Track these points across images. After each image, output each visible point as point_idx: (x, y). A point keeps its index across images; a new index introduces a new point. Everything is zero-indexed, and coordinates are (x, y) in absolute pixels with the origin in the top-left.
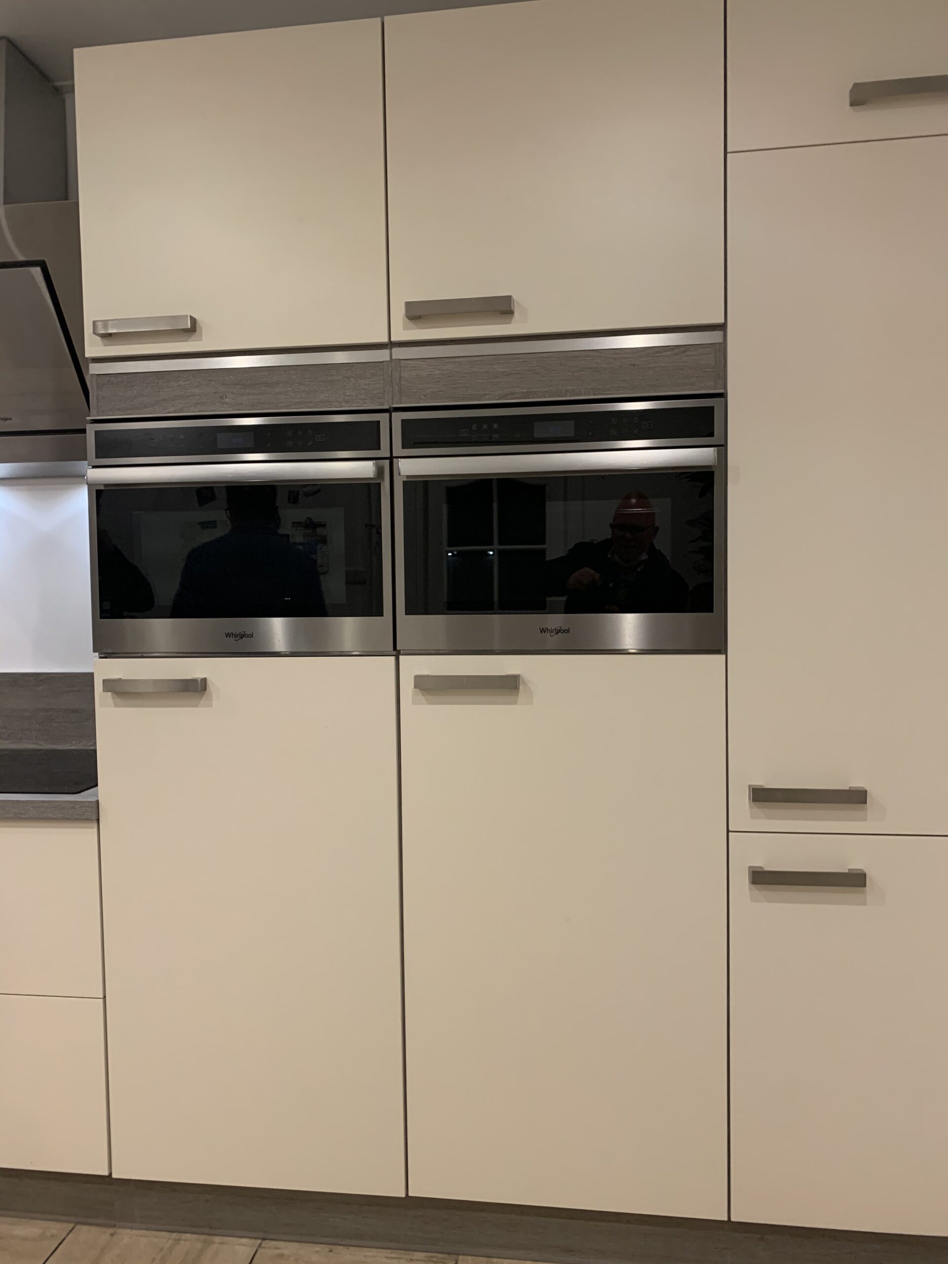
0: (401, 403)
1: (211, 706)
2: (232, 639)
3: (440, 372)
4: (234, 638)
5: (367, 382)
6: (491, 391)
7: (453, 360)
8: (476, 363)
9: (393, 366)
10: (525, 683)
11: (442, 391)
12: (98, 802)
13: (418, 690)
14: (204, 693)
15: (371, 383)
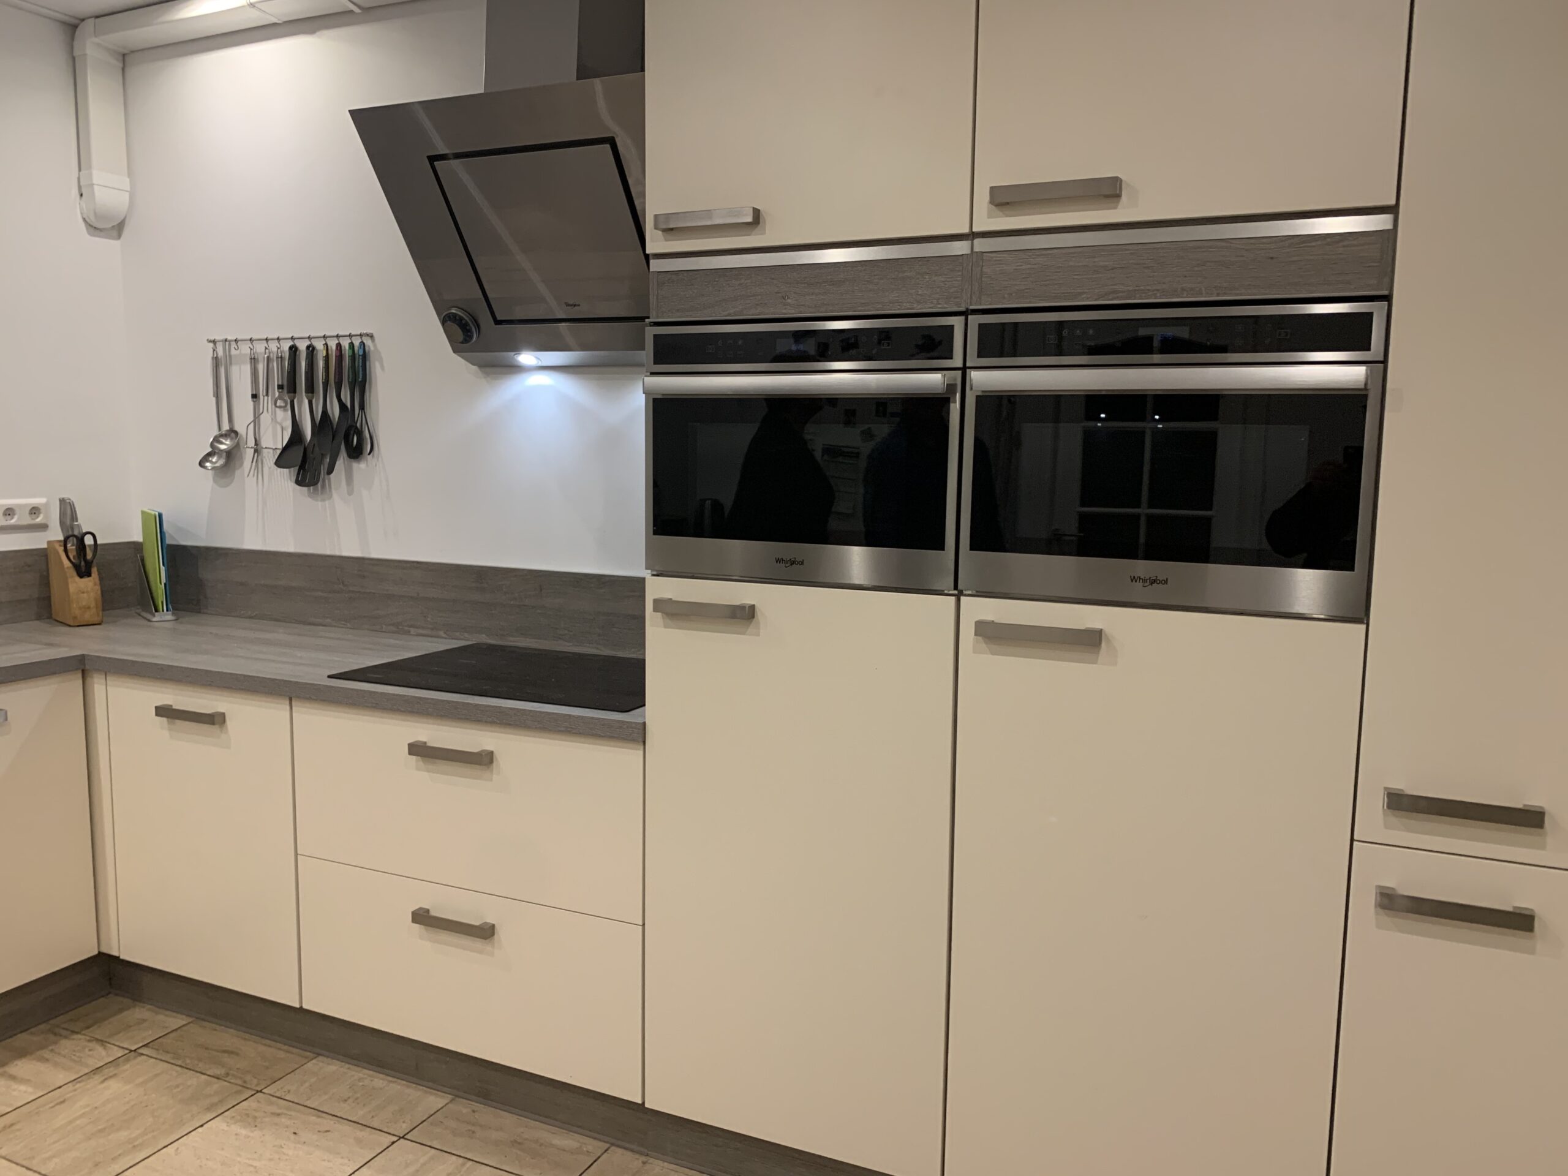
0: (981, 305)
1: (758, 635)
2: (783, 565)
3: (1029, 266)
4: (784, 565)
5: (943, 279)
6: (1090, 289)
7: (1044, 252)
8: (1073, 255)
9: (974, 260)
10: (1108, 641)
11: (1029, 289)
12: (644, 724)
13: (980, 638)
14: (752, 621)
15: (948, 279)
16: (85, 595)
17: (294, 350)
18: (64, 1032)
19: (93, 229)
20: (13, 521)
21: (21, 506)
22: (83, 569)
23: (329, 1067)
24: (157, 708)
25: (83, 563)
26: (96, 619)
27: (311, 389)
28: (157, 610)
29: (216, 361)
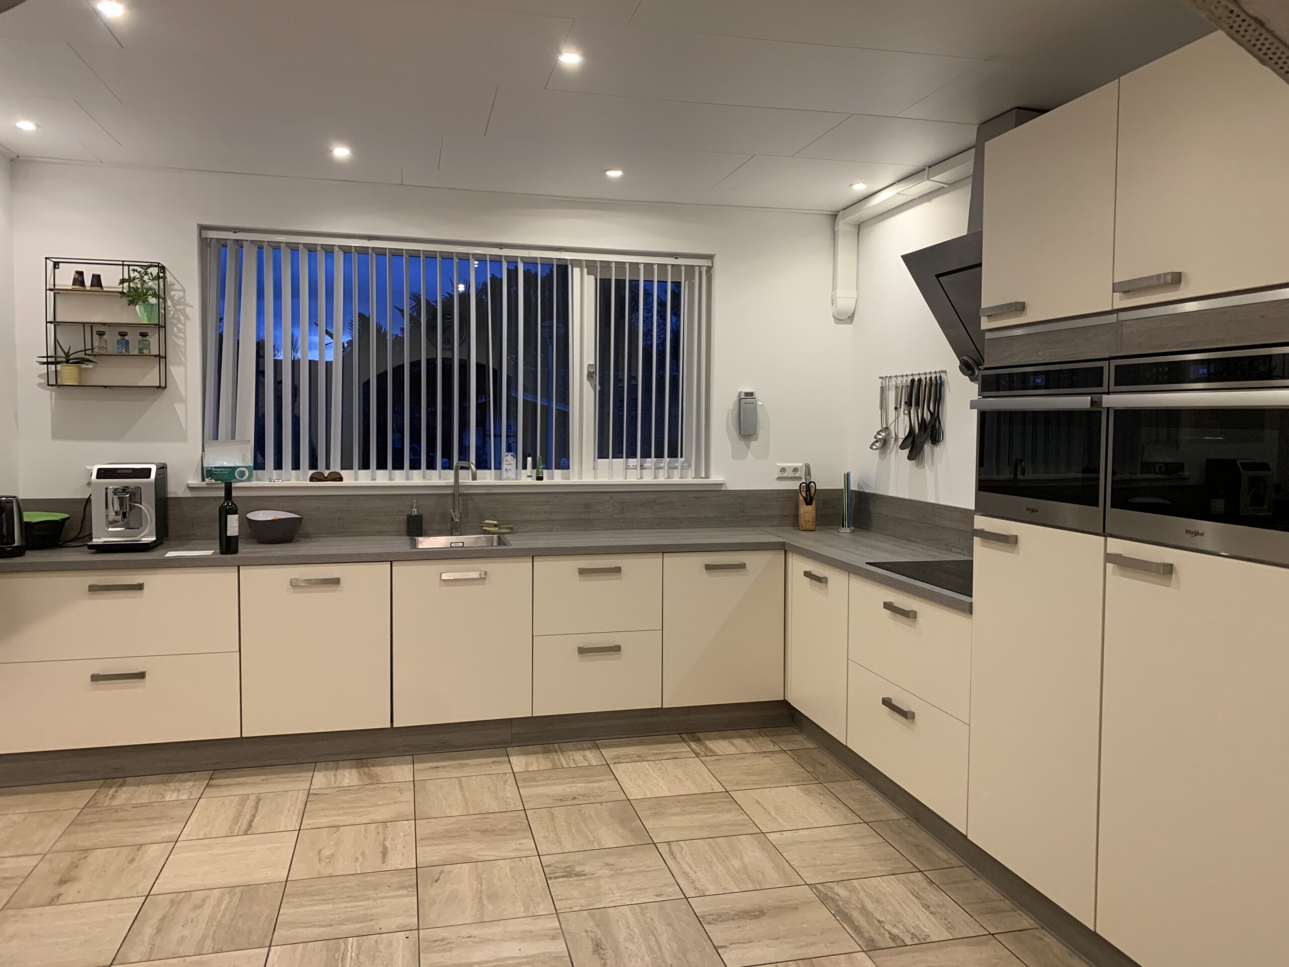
1: (1019, 554)
4: (1030, 512)
5: (1104, 338)
9: (1119, 326)
10: (1176, 573)
12: (971, 603)
14: (1016, 545)
15: (1106, 338)
16: (808, 515)
17: (913, 381)
18: (763, 734)
19: (838, 320)
20: (785, 475)
21: (789, 467)
22: (808, 501)
23: (860, 786)
24: (805, 572)
25: (808, 498)
26: (813, 528)
27: (917, 404)
28: (843, 527)
29: (882, 388)
